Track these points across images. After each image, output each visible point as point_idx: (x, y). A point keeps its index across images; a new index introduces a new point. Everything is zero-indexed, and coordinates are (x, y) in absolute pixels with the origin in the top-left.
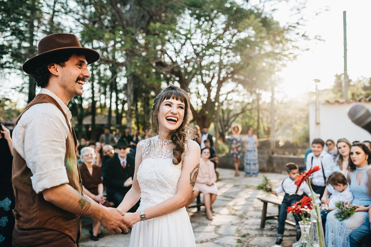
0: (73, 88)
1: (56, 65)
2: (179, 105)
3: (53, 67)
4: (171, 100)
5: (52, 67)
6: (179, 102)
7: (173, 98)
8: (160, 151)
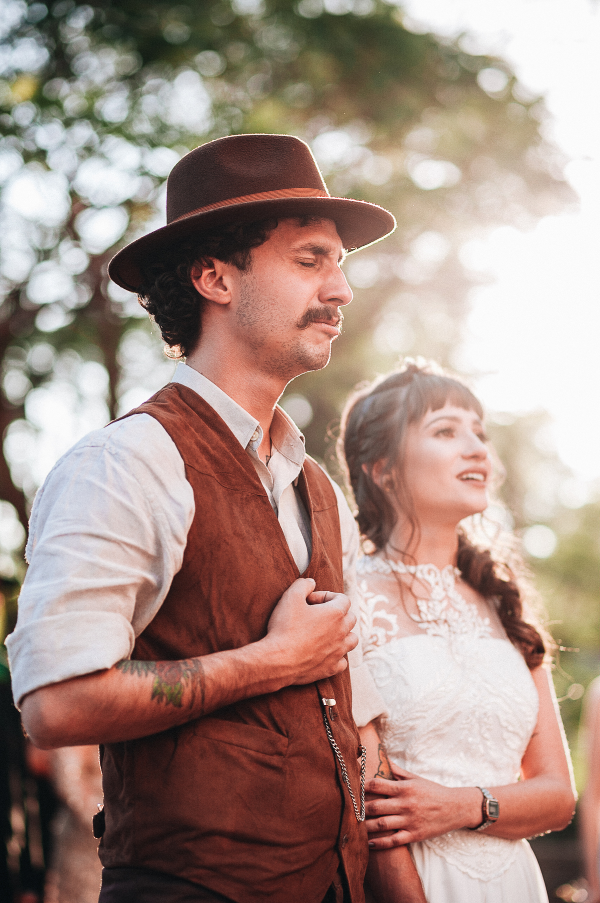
3: (210, 273)
5: (206, 272)
8: (447, 609)
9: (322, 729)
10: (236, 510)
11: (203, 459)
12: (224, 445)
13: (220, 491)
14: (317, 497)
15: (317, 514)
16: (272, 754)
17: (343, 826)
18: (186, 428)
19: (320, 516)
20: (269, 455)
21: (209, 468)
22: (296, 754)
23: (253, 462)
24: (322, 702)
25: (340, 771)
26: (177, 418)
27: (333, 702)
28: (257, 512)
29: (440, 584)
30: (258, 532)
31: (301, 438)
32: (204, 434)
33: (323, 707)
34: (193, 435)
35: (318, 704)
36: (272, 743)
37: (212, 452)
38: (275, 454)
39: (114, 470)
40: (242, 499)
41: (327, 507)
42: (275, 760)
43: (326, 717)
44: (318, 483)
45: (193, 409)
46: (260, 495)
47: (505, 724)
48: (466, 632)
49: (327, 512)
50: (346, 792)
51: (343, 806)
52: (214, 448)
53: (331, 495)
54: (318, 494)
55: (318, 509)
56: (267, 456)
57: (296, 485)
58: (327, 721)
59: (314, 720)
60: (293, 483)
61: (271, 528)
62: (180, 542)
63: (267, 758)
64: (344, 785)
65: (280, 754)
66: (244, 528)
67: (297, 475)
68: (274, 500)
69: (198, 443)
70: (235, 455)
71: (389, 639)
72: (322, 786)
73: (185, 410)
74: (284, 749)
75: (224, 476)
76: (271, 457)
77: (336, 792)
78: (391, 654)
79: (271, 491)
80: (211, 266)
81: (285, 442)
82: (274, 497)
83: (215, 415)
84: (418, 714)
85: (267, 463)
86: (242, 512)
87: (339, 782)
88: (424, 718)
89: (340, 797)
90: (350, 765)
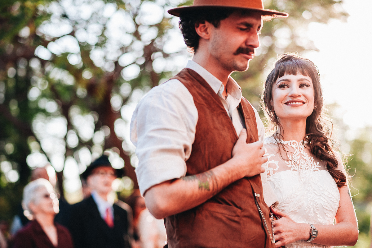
0: (230, 62)
1: (207, 24)
2: (299, 80)
3: (203, 26)
4: (286, 77)
5: (201, 25)
6: (300, 76)
7: (290, 74)
8: (300, 159)
9: (255, 206)
10: (215, 118)
11: (200, 98)
12: (208, 92)
13: (208, 111)
14: (247, 113)
15: (248, 120)
16: (235, 216)
17: (266, 245)
18: (192, 86)
19: (249, 120)
20: (226, 96)
21: (203, 102)
22: (245, 216)
23: (220, 99)
24: (254, 195)
25: (263, 223)
26: (188, 82)
27: (259, 195)
28: (223, 119)
29: (298, 148)
30: (224, 127)
31: (240, 88)
32: (200, 88)
33: (255, 197)
34: (195, 89)
35: (253, 196)
36: (235, 212)
37: (204, 95)
38: (229, 96)
39: (167, 102)
40: (217, 114)
41: (251, 117)
42: (236, 219)
43: (257, 201)
44: (247, 107)
45: (195, 78)
46: (224, 112)
47: (325, 207)
48: (307, 169)
49: (251, 119)
50: (267, 231)
51: (266, 237)
52: (204, 94)
53: (252, 112)
54: (247, 111)
55: (248, 117)
56: (225, 97)
57: (238, 108)
58: (257, 203)
59: (251, 203)
60: (237, 107)
61: (229, 126)
62: (192, 132)
63: (233, 218)
64: (265, 228)
65: (238, 216)
66: (218, 125)
67: (238, 104)
68: (230, 114)
69: (198, 92)
70: (213, 96)
71: (274, 172)
72: (257, 229)
73: (192, 79)
74: (239, 214)
75: (209, 105)
76: (227, 96)
77: (262, 231)
78: (275, 179)
79: (229, 110)
80: (204, 23)
81: (233, 90)
82: (230, 113)
83: (204, 81)
84: (285, 205)
85: (226, 99)
86: (218, 119)
87: (263, 227)
88: (288, 206)
89: (264, 234)
90: (267, 221)
